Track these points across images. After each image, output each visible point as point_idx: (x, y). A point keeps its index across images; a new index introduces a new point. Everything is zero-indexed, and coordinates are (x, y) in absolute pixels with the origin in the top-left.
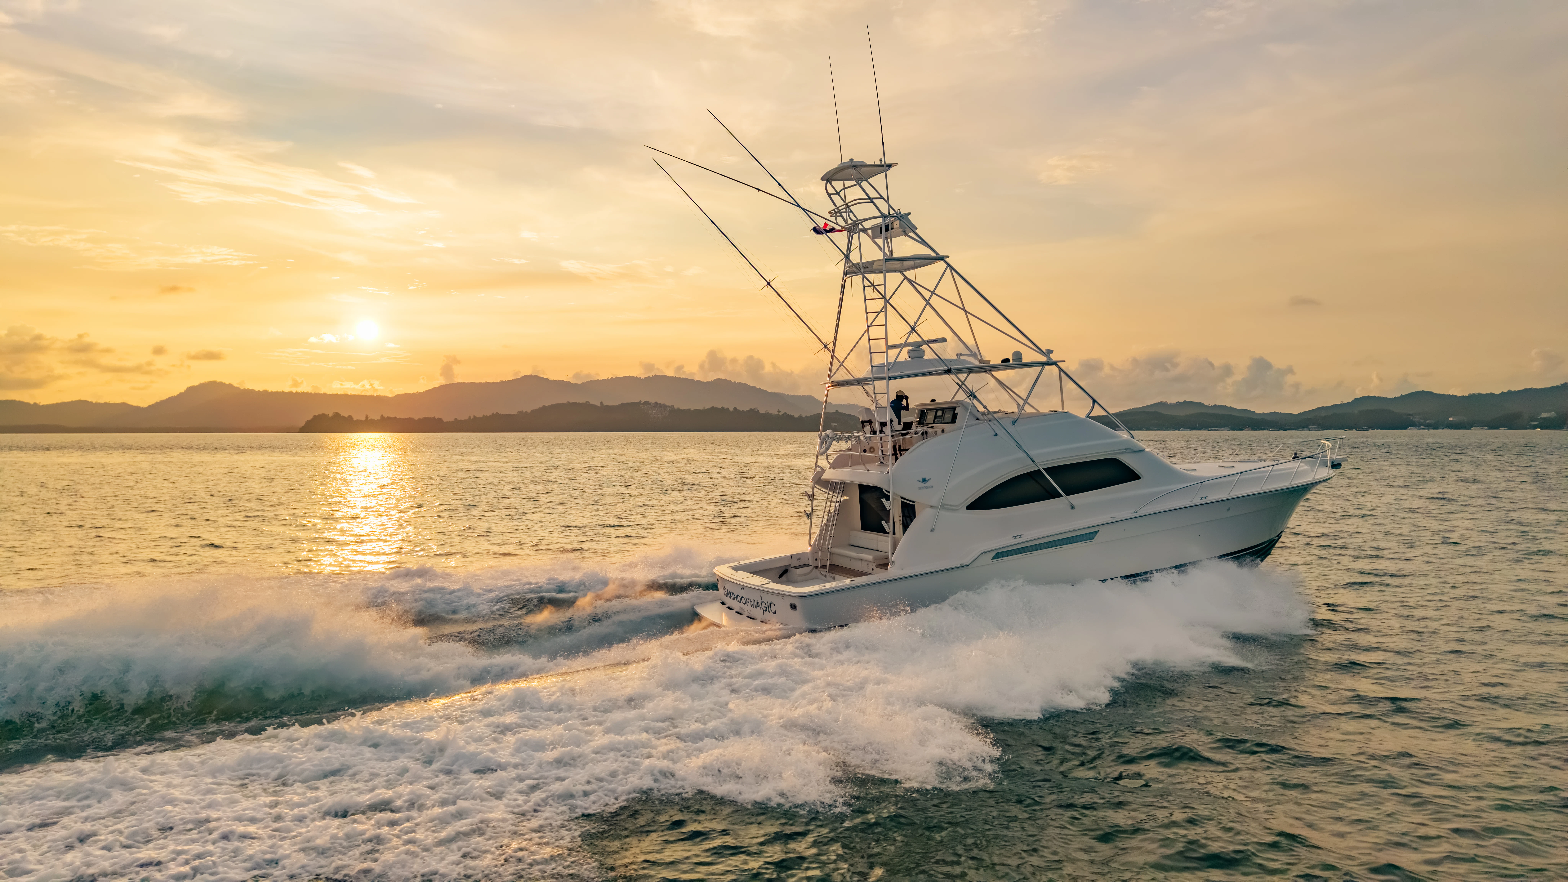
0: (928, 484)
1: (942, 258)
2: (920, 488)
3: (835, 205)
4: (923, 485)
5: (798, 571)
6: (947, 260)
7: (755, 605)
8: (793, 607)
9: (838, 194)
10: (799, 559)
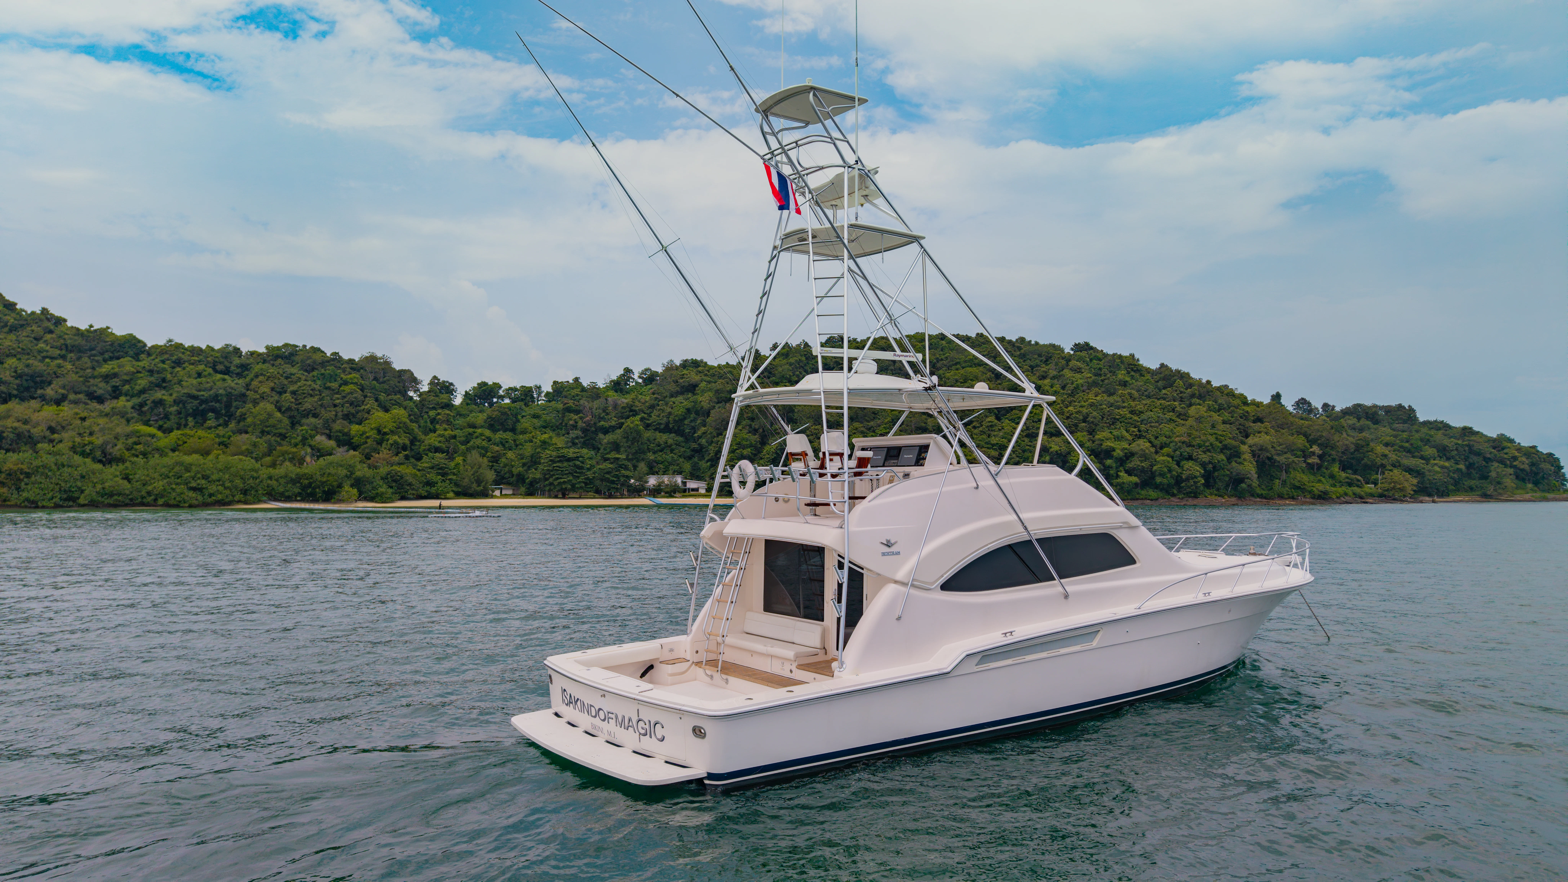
0: (893, 549)
1: (916, 239)
2: (884, 554)
3: (769, 148)
4: (887, 549)
5: (669, 669)
6: (922, 242)
7: (625, 723)
8: (698, 732)
9: (774, 134)
10: (671, 650)
